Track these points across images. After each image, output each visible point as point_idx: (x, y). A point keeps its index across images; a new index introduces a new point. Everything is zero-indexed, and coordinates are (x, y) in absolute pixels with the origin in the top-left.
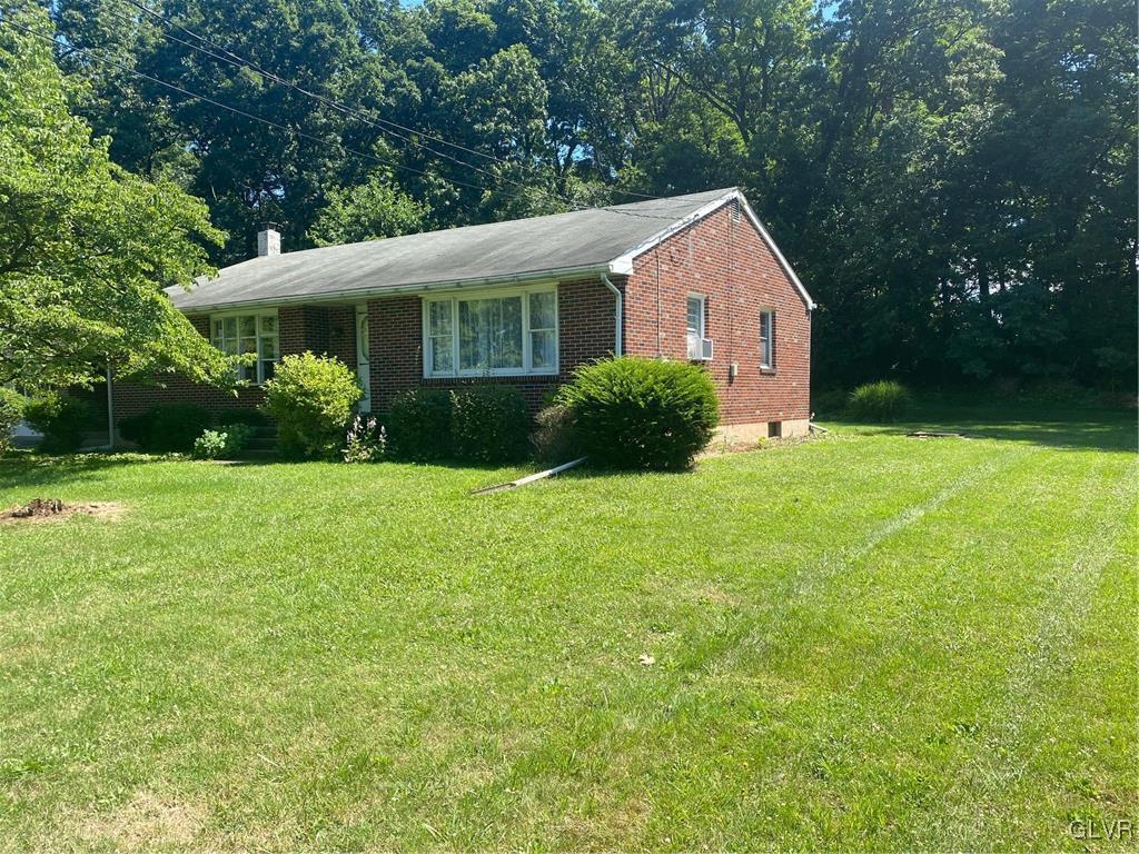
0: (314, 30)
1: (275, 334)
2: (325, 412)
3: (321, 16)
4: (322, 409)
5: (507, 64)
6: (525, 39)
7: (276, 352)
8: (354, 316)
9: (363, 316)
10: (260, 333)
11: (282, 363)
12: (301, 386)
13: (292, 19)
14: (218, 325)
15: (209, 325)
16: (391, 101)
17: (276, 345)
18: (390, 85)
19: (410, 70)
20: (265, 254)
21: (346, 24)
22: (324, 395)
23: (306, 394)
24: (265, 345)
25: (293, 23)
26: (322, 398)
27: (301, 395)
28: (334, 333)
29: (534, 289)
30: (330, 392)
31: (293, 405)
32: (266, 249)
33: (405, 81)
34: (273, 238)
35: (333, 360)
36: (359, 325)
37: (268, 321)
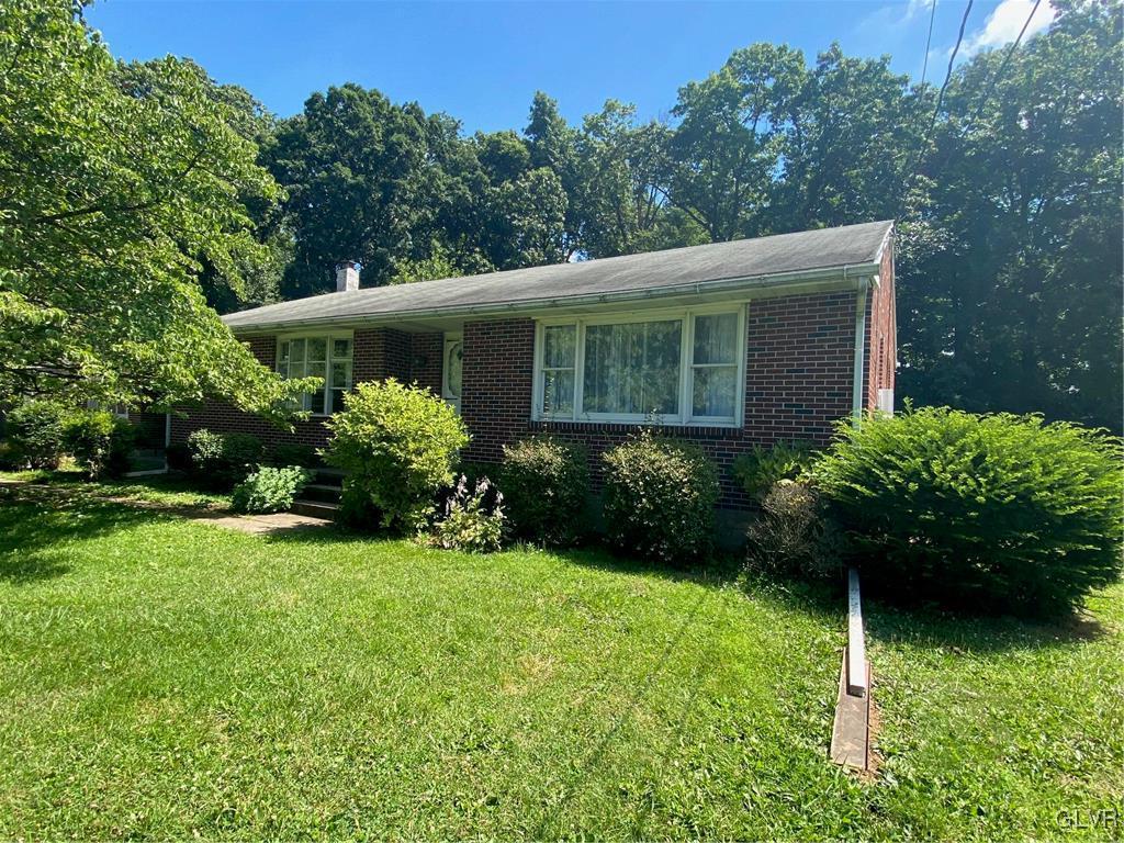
0: (394, 138)
1: (348, 360)
2: (414, 466)
3: (399, 130)
4: (410, 462)
5: (539, 178)
6: (550, 164)
7: (349, 380)
8: (442, 344)
9: (452, 345)
10: (331, 358)
11: (355, 392)
12: (382, 427)
13: (377, 132)
14: (285, 346)
15: (275, 346)
16: (449, 199)
17: (349, 374)
18: (450, 187)
19: (465, 179)
20: (343, 289)
21: (418, 137)
22: (414, 440)
23: (388, 438)
24: (336, 373)
25: (378, 133)
26: (412, 446)
27: (382, 439)
28: (417, 362)
29: (702, 310)
30: (423, 436)
31: (367, 453)
32: (345, 285)
33: (460, 185)
34: (352, 275)
35: (426, 392)
36: (446, 354)
37: (341, 345)
